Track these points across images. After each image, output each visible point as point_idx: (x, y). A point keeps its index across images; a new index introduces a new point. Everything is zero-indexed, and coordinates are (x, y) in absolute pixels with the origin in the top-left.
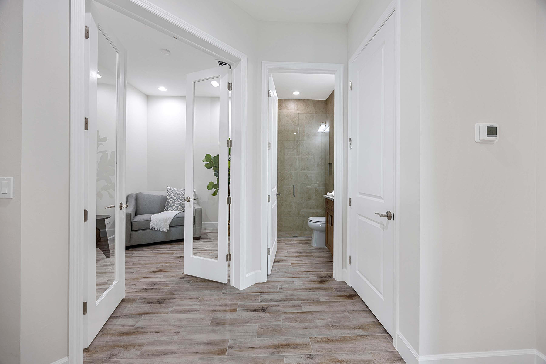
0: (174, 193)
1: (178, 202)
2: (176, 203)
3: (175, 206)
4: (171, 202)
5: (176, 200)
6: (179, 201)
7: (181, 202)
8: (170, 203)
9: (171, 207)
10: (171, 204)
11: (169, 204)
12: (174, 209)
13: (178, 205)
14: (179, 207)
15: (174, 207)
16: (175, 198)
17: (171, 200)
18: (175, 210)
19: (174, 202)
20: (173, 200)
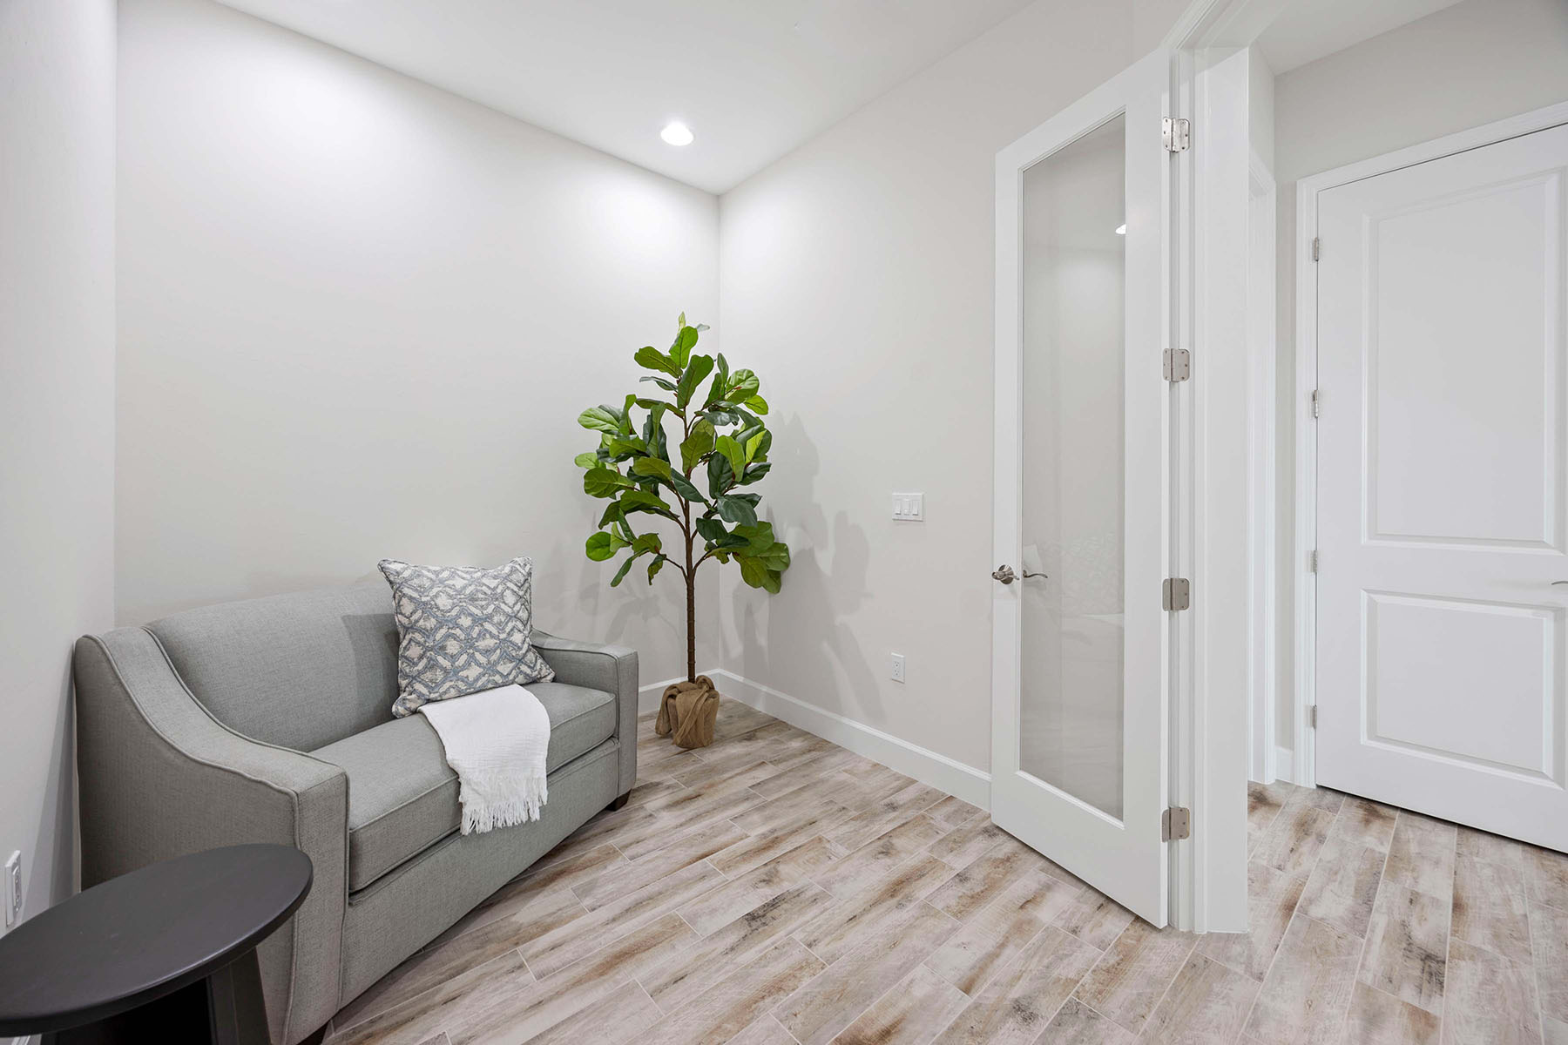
0: (452, 592)
1: (489, 642)
2: (482, 644)
3: (479, 665)
4: (452, 647)
5: (477, 630)
6: (492, 636)
7: (503, 636)
8: (445, 656)
9: (456, 673)
10: (453, 658)
11: (440, 658)
12: (477, 680)
13: (494, 657)
14: (500, 668)
15: (473, 672)
16: (466, 622)
17: (448, 636)
18: (480, 683)
19: (469, 643)
20: (458, 632)
